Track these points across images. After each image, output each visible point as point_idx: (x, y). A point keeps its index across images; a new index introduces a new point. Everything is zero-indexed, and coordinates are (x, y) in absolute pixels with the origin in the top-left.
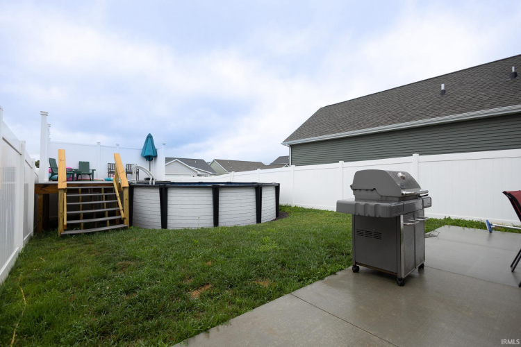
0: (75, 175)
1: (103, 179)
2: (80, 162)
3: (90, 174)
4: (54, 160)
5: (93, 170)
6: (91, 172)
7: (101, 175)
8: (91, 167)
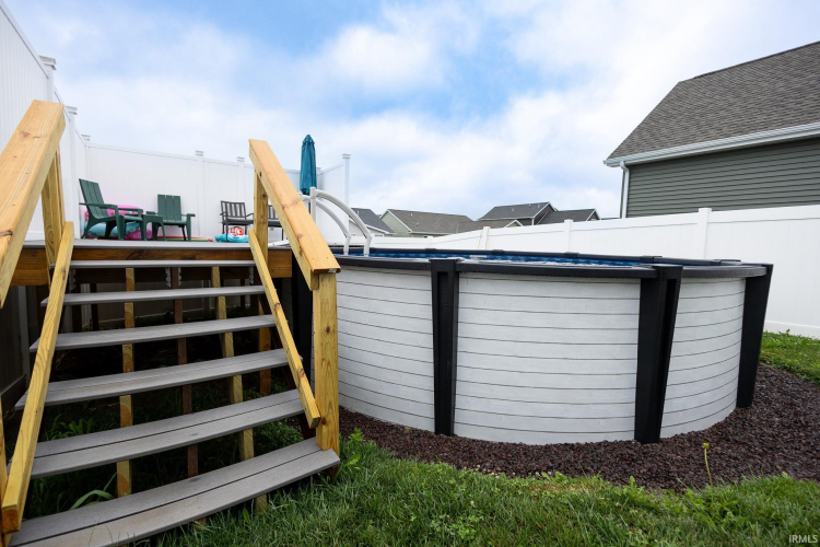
0: (149, 226)
1: (212, 238)
2: (161, 197)
3: (182, 226)
4: (95, 186)
5: (189, 216)
6: (184, 219)
7: (207, 229)
8: (185, 210)
